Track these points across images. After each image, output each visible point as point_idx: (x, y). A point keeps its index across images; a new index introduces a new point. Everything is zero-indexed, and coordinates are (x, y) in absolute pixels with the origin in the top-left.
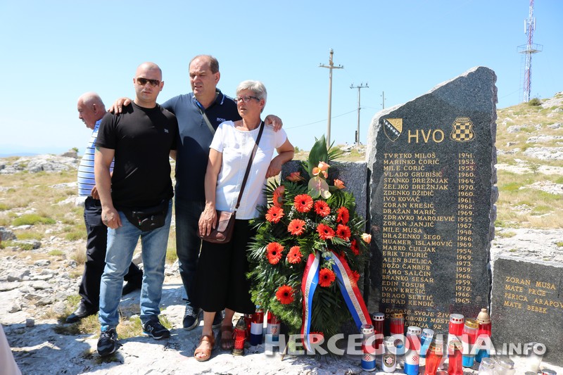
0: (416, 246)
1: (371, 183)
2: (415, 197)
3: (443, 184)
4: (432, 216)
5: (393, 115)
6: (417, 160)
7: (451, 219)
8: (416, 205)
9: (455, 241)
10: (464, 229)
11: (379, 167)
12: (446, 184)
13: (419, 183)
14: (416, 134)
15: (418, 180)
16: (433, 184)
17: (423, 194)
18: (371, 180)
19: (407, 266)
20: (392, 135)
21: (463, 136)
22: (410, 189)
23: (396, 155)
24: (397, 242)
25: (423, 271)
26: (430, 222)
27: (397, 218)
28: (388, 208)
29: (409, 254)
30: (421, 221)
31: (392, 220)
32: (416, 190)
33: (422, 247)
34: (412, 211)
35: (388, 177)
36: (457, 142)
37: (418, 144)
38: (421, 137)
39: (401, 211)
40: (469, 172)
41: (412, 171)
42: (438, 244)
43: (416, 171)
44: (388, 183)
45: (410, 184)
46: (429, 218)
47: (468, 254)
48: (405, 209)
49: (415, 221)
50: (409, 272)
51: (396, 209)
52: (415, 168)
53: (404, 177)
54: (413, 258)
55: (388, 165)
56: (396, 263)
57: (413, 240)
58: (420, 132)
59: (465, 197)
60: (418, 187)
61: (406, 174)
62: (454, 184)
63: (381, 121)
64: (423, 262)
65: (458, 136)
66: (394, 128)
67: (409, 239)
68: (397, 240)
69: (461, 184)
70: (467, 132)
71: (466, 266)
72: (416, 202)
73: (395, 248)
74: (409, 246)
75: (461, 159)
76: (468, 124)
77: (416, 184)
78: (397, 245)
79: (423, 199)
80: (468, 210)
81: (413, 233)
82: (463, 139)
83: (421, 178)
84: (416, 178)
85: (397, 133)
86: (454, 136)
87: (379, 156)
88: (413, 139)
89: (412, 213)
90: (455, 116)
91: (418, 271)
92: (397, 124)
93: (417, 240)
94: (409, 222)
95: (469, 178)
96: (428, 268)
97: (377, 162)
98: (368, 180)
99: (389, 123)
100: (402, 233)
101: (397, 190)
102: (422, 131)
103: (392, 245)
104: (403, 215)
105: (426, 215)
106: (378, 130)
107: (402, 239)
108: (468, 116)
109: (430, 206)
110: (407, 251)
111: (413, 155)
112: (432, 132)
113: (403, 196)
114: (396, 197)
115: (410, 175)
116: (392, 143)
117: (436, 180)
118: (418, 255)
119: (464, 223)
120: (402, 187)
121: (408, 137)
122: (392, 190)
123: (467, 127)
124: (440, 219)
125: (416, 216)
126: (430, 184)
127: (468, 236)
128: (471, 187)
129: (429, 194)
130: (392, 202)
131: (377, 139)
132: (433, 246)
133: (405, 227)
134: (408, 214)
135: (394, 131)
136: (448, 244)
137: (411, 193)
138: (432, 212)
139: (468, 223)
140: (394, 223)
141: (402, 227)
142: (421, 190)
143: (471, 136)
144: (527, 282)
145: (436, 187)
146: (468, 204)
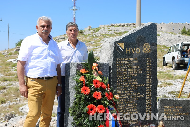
0: (130, 98)
1: (111, 72)
2: (130, 77)
3: (140, 71)
4: (136, 84)
5: (120, 41)
6: (130, 61)
7: (143, 85)
8: (130, 81)
9: (145, 94)
10: (148, 89)
11: (114, 64)
12: (141, 71)
13: (131, 71)
14: (129, 50)
15: (131, 70)
16: (136, 71)
17: (133, 75)
18: (111, 71)
19: (127, 108)
20: (120, 50)
21: (147, 51)
22: (128, 74)
23: (121, 59)
24: (123, 97)
25: (134, 109)
26: (136, 87)
27: (123, 87)
28: (119, 83)
29: (128, 102)
30: (132, 87)
31: (120, 88)
32: (130, 74)
33: (133, 98)
34: (129, 83)
35: (118, 69)
36: (145, 53)
37: (130, 54)
38: (131, 51)
39: (124, 84)
40: (149, 65)
41: (128, 66)
42: (139, 96)
43: (130, 66)
44: (118, 72)
45: (128, 71)
46: (135, 86)
47: (150, 99)
48: (126, 82)
49: (130, 87)
50: (128, 110)
51: (122, 83)
52: (129, 64)
53: (125, 69)
54: (129, 104)
55: (119, 64)
56: (123, 107)
57: (129, 96)
58: (131, 49)
59: (148, 76)
60: (131, 72)
61: (126, 67)
62: (144, 71)
63: (115, 44)
64: (133, 104)
65: (145, 51)
66: (120, 47)
67: (128, 96)
68: (123, 96)
69: (147, 71)
70: (148, 49)
71: (150, 104)
72: (130, 79)
73: (122, 100)
74: (128, 98)
75: (146, 60)
76: (149, 46)
77: (130, 71)
78: (123, 99)
79: (133, 78)
80: (150, 81)
81: (129, 93)
82: (147, 52)
83: (132, 69)
84: (130, 69)
85: (122, 49)
86: (144, 51)
87: (115, 60)
88: (128, 52)
89: (129, 84)
90: (144, 43)
91: (132, 109)
92: (122, 45)
93: (131, 95)
94: (127, 88)
95: (150, 68)
96: (136, 107)
97: (114, 62)
98: (110, 71)
99: (118, 45)
100: (125, 93)
101: (122, 74)
102: (132, 49)
103: (121, 99)
104: (125, 85)
105: (134, 85)
106: (114, 48)
107: (125, 96)
108: (148, 42)
109: (135, 80)
110: (127, 101)
111: (128, 59)
112: (135, 49)
113: (125, 77)
114: (122, 77)
115: (127, 68)
116: (120, 54)
117: (137, 69)
118: (132, 102)
119: (148, 86)
120: (124, 73)
121: (126, 51)
122: (120, 75)
123: (148, 47)
124: (139, 86)
125: (130, 85)
126: (135, 71)
127: (150, 92)
128: (150, 72)
129: (135, 75)
130: (120, 80)
131: (113, 52)
132: (137, 98)
133: (126, 90)
134: (127, 85)
135: (121, 48)
136: (143, 96)
137: (128, 75)
138: (136, 83)
139: (150, 86)
140: (121, 89)
141: (124, 91)
142: (132, 74)
143: (150, 51)
144: (173, 107)
145: (137, 72)
146: (149, 79)
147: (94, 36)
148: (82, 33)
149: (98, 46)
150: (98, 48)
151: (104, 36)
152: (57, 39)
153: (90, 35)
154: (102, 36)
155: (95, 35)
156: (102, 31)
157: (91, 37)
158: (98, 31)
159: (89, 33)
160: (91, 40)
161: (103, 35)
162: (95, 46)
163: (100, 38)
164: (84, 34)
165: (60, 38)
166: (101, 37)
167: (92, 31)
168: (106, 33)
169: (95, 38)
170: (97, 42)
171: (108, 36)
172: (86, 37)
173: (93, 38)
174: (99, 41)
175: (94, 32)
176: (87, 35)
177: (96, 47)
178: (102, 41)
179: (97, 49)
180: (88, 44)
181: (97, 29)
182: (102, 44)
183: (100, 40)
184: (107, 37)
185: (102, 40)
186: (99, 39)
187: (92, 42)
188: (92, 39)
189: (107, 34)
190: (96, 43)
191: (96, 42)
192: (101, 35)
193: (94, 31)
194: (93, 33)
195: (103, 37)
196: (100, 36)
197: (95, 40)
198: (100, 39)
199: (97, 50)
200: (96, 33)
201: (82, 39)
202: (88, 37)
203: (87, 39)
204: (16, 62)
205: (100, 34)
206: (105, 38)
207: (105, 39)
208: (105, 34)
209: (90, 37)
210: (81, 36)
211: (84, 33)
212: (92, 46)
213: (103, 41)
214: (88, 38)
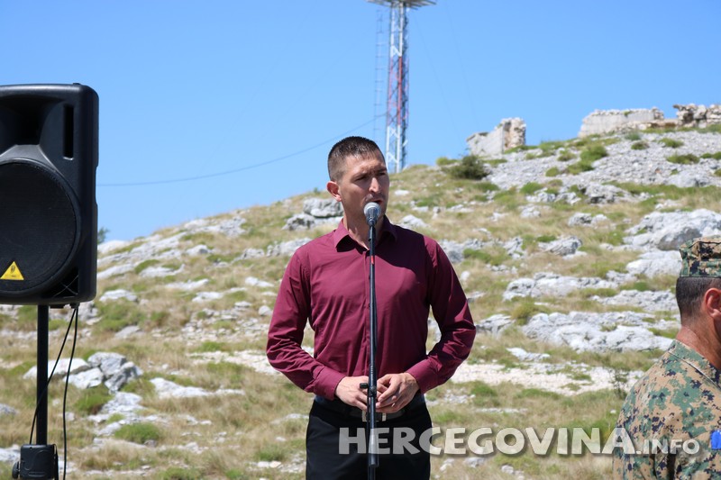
147: (573, 199)
148: (479, 177)
149: (612, 274)
150: (614, 285)
151: (643, 203)
152: (300, 222)
153: (542, 195)
154: (627, 197)
155: (574, 189)
156: (621, 163)
157: (547, 209)
158: (596, 164)
159: (530, 177)
160: (551, 230)
161: (634, 192)
162: (589, 273)
163: (621, 216)
164: (492, 187)
165: (325, 213)
166: (626, 209)
167: (553, 162)
168: (660, 179)
169: (580, 215)
170: (601, 240)
171: (676, 198)
172: (513, 208)
173: (563, 214)
174: (617, 239)
175: (567, 171)
176: (512, 191)
177: (602, 284)
178: (638, 240)
179: (609, 293)
180: (535, 261)
181: (584, 148)
182: (636, 256)
183: (623, 227)
184: (670, 203)
185: (633, 230)
186: (613, 225)
187: (564, 242)
188: (557, 219)
189: (663, 187)
190: (597, 252)
191: (594, 243)
192: (620, 194)
193: (563, 159)
194: (558, 178)
195: (637, 210)
196: (611, 201)
197: (582, 229)
198: (619, 223)
199: (612, 301)
200: (582, 179)
201: (482, 220)
202: (525, 203)
203: (521, 225)
204: (97, 383)
205: (613, 183)
206: (650, 211)
207: (658, 225)
208: (646, 182)
209: (541, 204)
210: (477, 198)
211: (494, 180)
212: (573, 271)
213: (645, 237)
214: (528, 212)
